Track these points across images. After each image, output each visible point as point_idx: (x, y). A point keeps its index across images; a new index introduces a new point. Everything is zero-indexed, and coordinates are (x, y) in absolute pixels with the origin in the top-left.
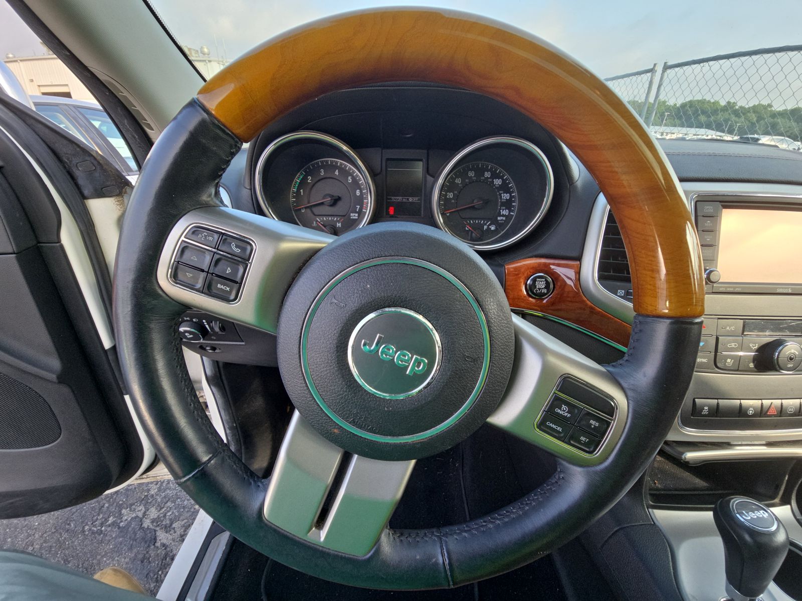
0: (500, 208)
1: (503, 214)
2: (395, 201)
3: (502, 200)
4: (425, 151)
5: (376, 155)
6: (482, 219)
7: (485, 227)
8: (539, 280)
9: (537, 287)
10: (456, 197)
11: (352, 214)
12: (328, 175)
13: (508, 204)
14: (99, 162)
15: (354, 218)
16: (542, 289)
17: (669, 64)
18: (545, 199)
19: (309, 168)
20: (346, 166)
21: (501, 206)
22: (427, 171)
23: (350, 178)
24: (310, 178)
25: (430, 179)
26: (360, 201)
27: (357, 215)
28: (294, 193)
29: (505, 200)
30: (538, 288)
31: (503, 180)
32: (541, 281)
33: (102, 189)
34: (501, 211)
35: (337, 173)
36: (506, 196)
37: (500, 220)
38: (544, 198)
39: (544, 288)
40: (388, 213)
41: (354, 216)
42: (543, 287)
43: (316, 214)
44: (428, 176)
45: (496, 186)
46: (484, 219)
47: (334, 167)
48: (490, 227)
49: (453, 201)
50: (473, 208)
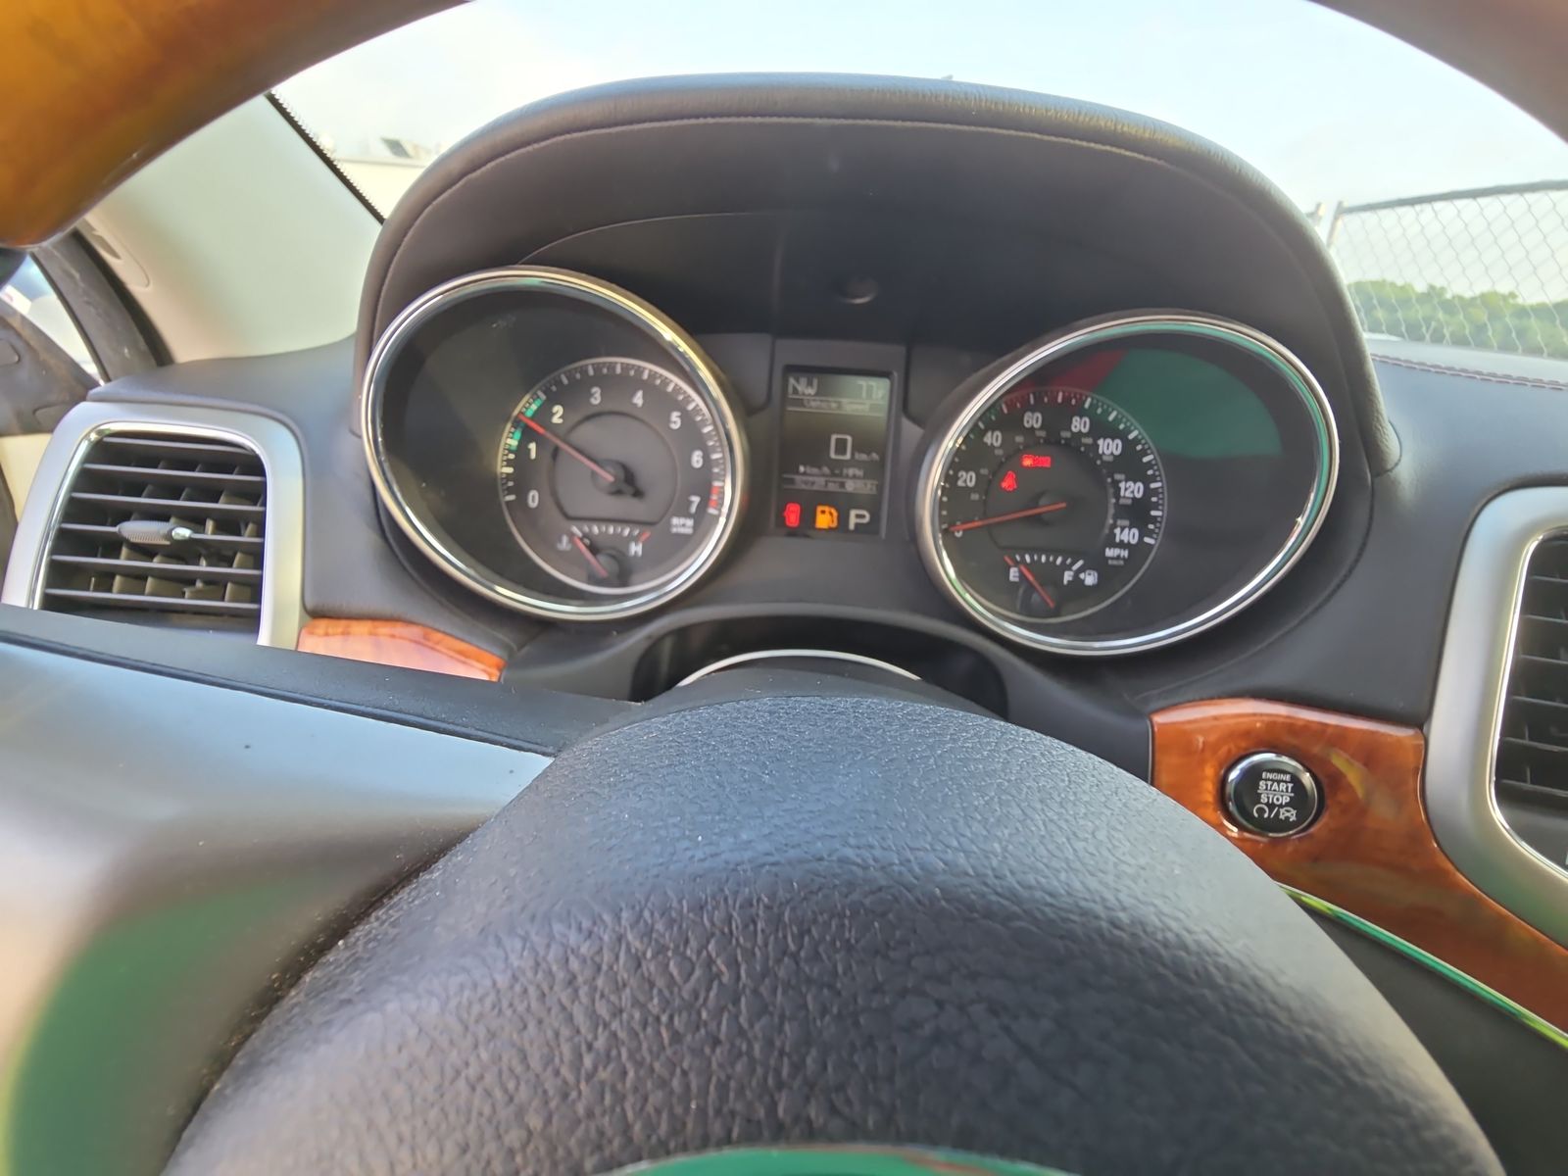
0: (1115, 522)
1: (1122, 541)
2: (804, 487)
3: (1122, 501)
4: (900, 350)
5: (754, 353)
6: (1057, 553)
7: (1068, 576)
8: (1270, 776)
9: (1264, 799)
10: (986, 485)
11: (675, 521)
12: (610, 406)
13: (1137, 513)
14: (28, 344)
15: (682, 530)
16: (1281, 806)
17: (1346, 204)
18: (1301, 521)
19: (559, 383)
20: (666, 382)
21: (1116, 517)
22: (903, 404)
23: (675, 416)
24: (558, 410)
25: (911, 432)
26: (703, 484)
27: (690, 522)
28: (510, 451)
29: (1129, 502)
30: (1267, 804)
31: (1125, 441)
32: (1279, 782)
33: (35, 411)
34: (1117, 531)
35: (638, 399)
36: (1132, 490)
37: (1112, 558)
38: (1300, 513)
39: (1287, 805)
40: (781, 521)
41: (682, 525)
42: (1286, 799)
43: (571, 512)
44: (906, 423)
45: (1105, 458)
46: (1065, 554)
47: (631, 382)
48: (1082, 576)
49: (975, 497)
50: (1037, 520)
